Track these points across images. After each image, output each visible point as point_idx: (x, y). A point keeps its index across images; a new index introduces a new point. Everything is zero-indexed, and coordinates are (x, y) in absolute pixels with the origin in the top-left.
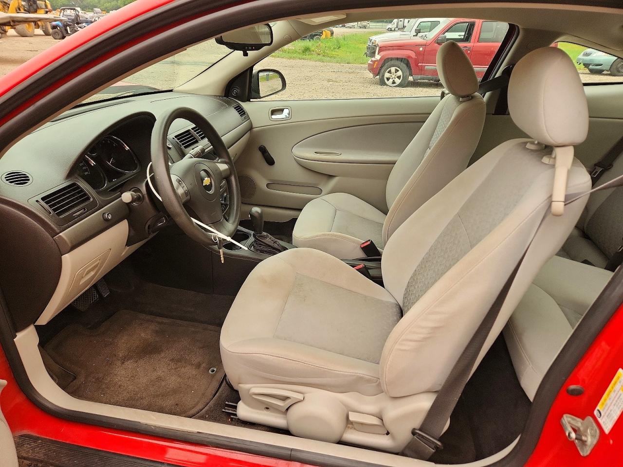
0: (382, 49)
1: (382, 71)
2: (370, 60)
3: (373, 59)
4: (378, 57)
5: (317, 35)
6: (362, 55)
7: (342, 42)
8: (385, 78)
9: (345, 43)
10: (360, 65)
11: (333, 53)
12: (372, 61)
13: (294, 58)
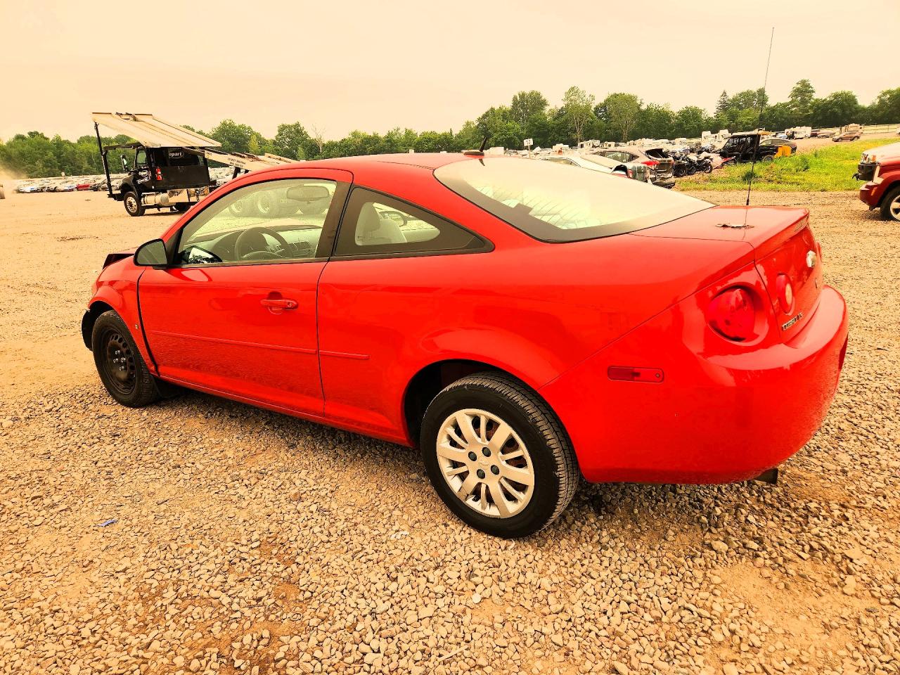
0: (885, 168)
1: (887, 199)
2: (863, 185)
3: (870, 183)
4: (878, 180)
5: (767, 154)
6: (849, 178)
7: (812, 160)
8: (891, 210)
9: (818, 160)
10: (843, 193)
11: (795, 177)
12: (867, 187)
13: (730, 189)
